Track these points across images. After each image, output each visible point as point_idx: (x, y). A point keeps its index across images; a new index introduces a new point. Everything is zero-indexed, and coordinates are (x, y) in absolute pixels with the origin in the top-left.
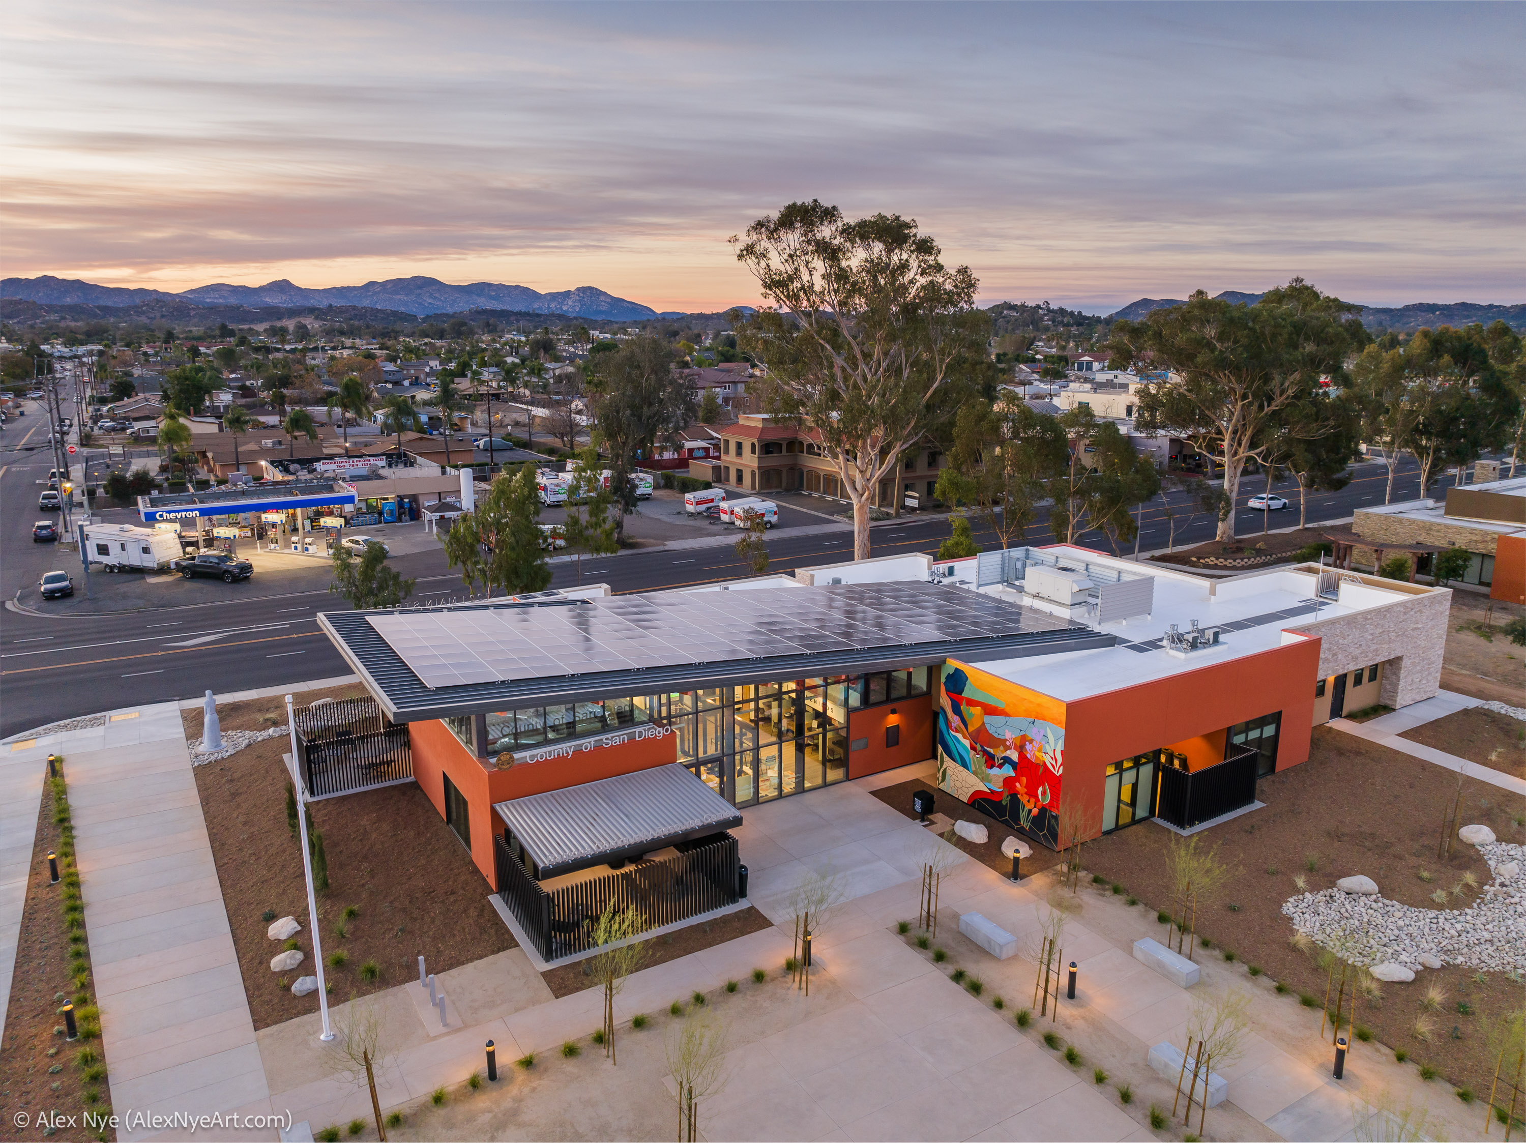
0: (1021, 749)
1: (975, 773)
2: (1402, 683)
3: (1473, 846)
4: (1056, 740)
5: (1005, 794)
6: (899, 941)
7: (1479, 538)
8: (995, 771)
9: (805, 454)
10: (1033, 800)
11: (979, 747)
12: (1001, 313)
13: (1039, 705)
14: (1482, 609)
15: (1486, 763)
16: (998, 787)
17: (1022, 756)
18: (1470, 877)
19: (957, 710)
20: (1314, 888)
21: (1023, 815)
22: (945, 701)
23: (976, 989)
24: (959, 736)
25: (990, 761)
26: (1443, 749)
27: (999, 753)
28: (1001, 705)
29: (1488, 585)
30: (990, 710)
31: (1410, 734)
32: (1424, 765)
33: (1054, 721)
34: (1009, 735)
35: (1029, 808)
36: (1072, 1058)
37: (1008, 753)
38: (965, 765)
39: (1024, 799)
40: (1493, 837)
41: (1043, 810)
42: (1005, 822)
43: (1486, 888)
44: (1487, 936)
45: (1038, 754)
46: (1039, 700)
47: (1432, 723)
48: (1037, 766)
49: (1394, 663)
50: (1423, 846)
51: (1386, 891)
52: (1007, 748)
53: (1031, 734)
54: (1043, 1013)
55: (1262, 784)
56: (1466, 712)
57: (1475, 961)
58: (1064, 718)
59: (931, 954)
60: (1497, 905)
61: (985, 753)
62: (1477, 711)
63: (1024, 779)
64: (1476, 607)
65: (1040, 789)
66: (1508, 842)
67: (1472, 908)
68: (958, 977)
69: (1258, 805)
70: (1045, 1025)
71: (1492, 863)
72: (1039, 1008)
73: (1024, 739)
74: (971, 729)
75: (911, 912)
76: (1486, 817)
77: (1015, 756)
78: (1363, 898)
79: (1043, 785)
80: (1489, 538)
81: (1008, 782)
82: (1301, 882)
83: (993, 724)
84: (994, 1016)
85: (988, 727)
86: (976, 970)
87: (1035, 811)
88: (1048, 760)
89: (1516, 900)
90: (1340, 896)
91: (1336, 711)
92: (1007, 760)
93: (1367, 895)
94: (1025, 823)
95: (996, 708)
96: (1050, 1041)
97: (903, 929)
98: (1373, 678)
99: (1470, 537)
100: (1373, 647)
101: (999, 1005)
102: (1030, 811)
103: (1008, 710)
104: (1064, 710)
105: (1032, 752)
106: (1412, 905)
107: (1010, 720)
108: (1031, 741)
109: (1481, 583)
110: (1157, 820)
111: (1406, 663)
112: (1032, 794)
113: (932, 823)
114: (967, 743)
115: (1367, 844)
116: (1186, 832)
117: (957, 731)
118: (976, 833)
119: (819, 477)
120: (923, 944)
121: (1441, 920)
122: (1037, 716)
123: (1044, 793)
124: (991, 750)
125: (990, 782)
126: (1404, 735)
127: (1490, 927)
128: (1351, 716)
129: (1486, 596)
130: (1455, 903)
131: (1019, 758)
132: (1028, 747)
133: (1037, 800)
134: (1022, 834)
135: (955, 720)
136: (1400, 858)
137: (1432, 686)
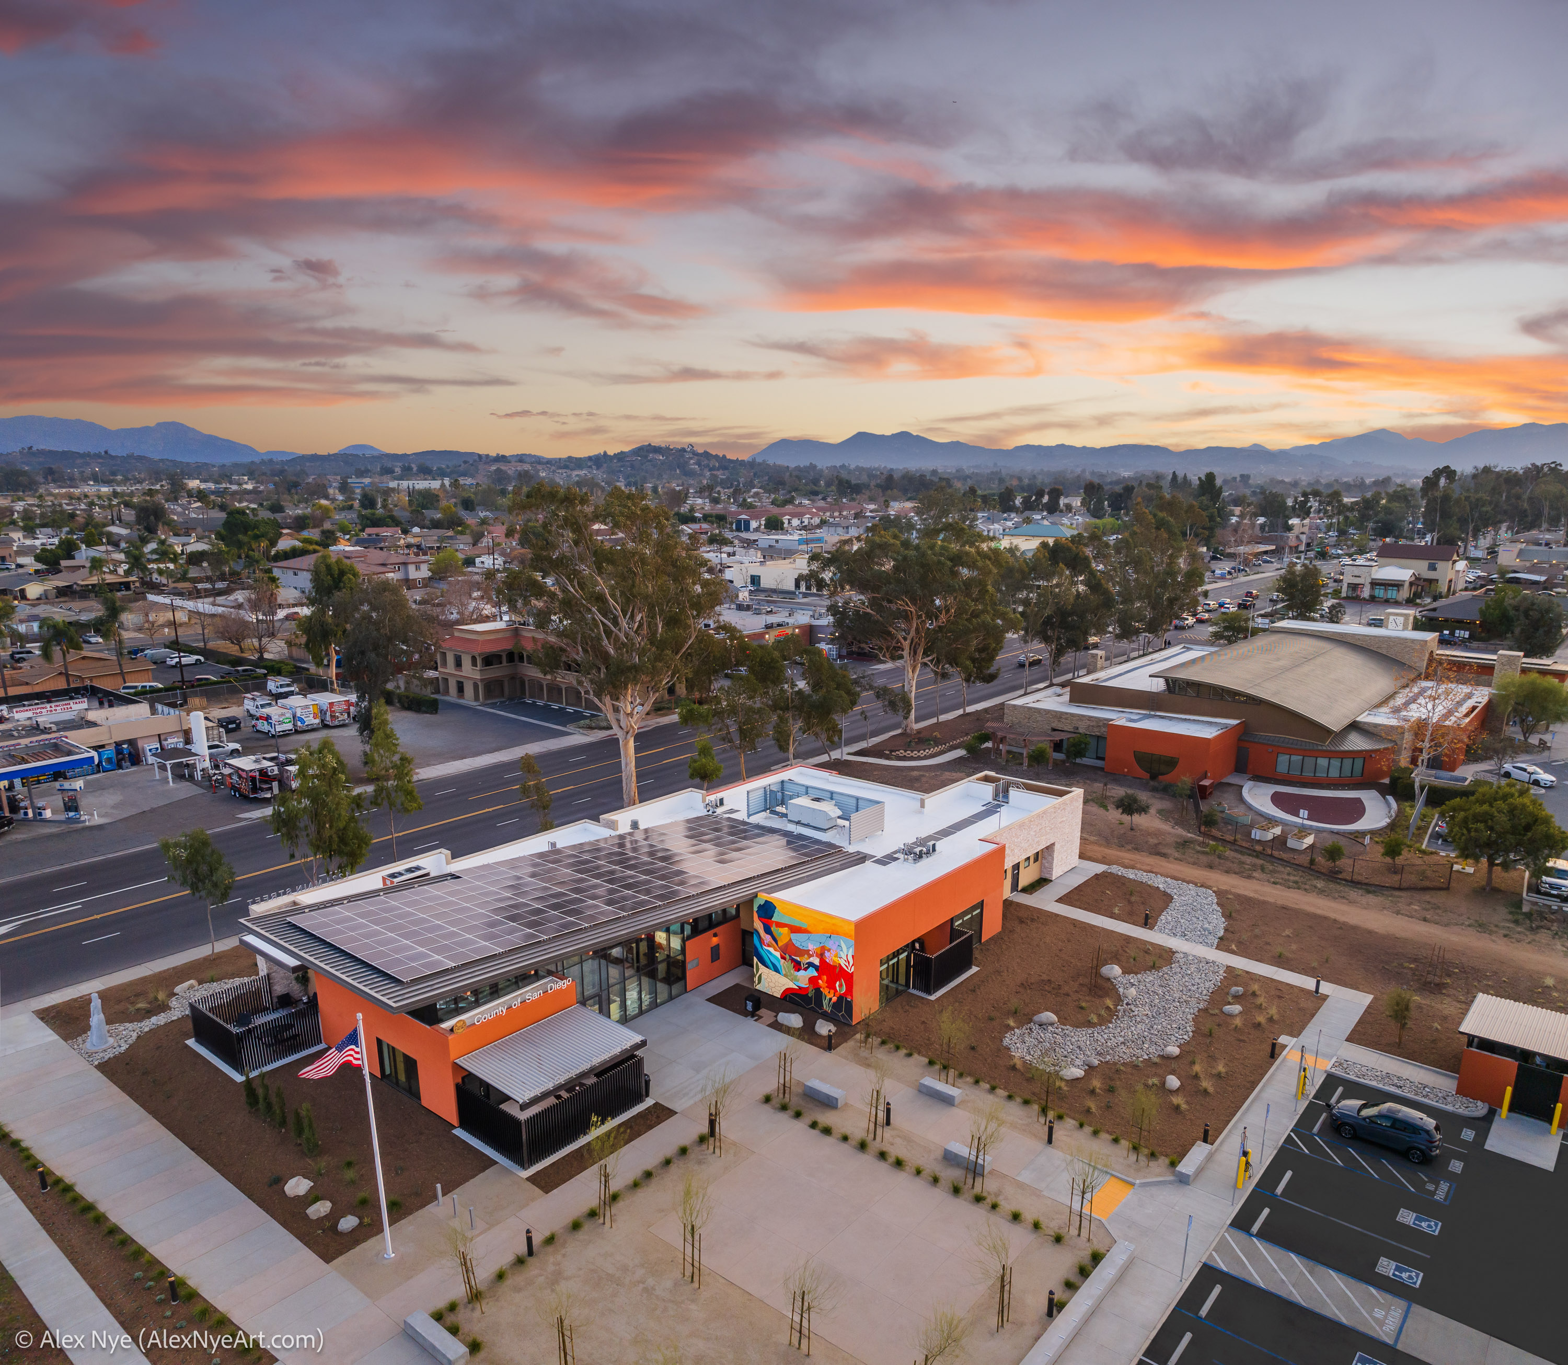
0: (821, 956)
1: (785, 976)
2: (1055, 861)
3: (1109, 979)
4: (848, 948)
5: (811, 989)
6: (767, 1107)
7: (1094, 724)
8: (802, 972)
9: (525, 664)
10: (832, 991)
11: (787, 957)
12: (646, 457)
13: (833, 924)
14: (1100, 782)
15: (1112, 916)
16: (804, 984)
17: (822, 961)
18: (1109, 1003)
19: (768, 931)
20: (1020, 1025)
21: (825, 1003)
22: (758, 925)
23: (827, 1131)
24: (771, 949)
25: (797, 966)
26: (1085, 909)
27: (804, 960)
28: (804, 926)
29: (1103, 759)
30: (795, 930)
31: (1064, 900)
32: (1075, 923)
33: (846, 935)
34: (812, 947)
35: (829, 997)
36: (899, 1163)
37: (811, 960)
38: (777, 970)
39: (825, 991)
40: (1120, 971)
41: (841, 998)
42: (812, 1009)
43: (1119, 1007)
44: (1122, 1039)
45: (835, 959)
46: (834, 921)
47: (1076, 888)
48: (835, 967)
49: (1050, 848)
50: (1081, 984)
51: (1063, 1020)
52: (810, 956)
53: (829, 945)
54: (875, 1139)
55: (976, 954)
56: (1097, 876)
57: (1117, 1058)
58: (853, 933)
59: (790, 1112)
60: (1126, 1018)
61: (793, 960)
62: (1104, 875)
63: (825, 977)
64: (1096, 780)
65: (838, 983)
66: (1129, 973)
67: (1111, 1022)
68: (814, 1125)
69: (974, 969)
70: (875, 1146)
71: (1121, 990)
72: (871, 1136)
73: (823, 948)
74: (780, 944)
75: (771, 1085)
76: (1115, 958)
77: (817, 961)
78: (1050, 1027)
79: (840, 980)
80: (1101, 724)
81: (812, 980)
82: (1011, 1023)
83: (799, 940)
84: (845, 1146)
85: (794, 942)
86: (826, 1118)
87: (835, 999)
88: (843, 963)
89: (1136, 1013)
90: (1035, 1028)
91: (1015, 887)
92: (811, 965)
93: (1052, 1024)
94: (826, 1007)
95: (800, 928)
96: (882, 1155)
97: (767, 1099)
98: (1036, 860)
99: (1088, 723)
100: (1037, 840)
101: (845, 1138)
102: (830, 999)
103: (809, 929)
104: (853, 927)
105: (830, 958)
106: (1077, 1027)
107: (812, 936)
108: (829, 950)
109: (1098, 758)
110: (912, 991)
111: (1057, 847)
112: (831, 986)
113: (760, 1017)
114: (778, 954)
115: (1047, 988)
116: (933, 998)
117: (769, 946)
118: (795, 1020)
119: (542, 686)
120: (784, 1108)
121: (1096, 1034)
122: (833, 933)
123: (841, 986)
124: (798, 959)
125: (798, 981)
126: (1060, 900)
127: (1122, 1034)
128: (1024, 890)
129: (1102, 769)
130: (1103, 1021)
131: (820, 962)
132: (827, 954)
133: (836, 991)
134: (827, 1017)
135: (767, 938)
136: (1068, 995)
137: (1075, 860)
